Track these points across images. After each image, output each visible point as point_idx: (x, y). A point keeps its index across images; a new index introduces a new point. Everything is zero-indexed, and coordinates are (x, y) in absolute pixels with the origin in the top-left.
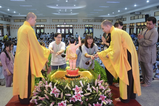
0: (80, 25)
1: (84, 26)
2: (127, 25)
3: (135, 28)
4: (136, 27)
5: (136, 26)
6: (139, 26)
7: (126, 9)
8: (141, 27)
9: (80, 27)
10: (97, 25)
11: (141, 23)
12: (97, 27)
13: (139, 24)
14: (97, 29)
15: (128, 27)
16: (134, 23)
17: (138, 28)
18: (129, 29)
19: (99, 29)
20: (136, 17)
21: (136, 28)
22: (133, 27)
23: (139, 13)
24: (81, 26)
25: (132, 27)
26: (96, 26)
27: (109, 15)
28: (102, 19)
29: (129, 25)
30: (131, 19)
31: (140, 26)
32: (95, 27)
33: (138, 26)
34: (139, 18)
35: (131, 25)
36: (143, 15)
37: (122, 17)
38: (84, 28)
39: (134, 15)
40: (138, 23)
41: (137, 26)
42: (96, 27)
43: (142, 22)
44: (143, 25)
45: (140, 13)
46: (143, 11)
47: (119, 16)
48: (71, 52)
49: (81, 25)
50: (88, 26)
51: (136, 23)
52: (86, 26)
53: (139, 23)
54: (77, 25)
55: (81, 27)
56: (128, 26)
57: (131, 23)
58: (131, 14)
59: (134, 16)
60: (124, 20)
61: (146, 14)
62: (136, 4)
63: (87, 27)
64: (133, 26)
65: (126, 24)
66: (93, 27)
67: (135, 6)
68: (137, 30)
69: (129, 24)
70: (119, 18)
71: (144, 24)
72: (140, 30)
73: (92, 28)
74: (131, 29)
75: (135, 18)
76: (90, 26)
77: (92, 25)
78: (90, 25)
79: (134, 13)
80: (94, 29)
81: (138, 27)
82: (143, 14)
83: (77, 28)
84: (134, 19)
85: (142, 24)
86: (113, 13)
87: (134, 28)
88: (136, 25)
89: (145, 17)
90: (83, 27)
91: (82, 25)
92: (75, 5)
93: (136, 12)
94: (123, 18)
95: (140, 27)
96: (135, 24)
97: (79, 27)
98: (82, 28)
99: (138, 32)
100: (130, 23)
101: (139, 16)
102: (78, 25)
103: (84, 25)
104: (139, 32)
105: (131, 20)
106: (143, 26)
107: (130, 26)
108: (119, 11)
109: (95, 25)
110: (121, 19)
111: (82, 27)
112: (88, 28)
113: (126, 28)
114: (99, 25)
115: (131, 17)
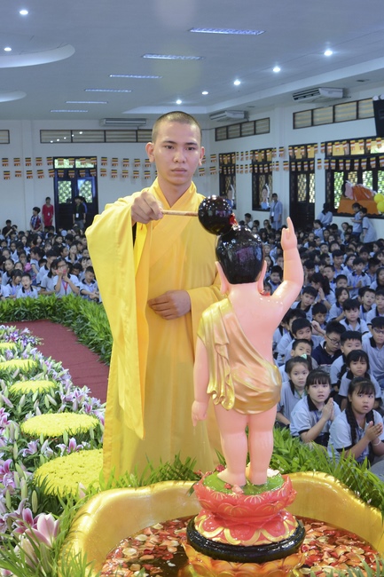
0: (28, 159)
1: (45, 167)
2: (278, 153)
3: (319, 167)
4: (323, 165)
5: (323, 161)
6: (340, 157)
7: (277, 70)
8: (352, 163)
9: (23, 168)
10: (115, 159)
11: (349, 141)
12: (119, 168)
13: (339, 151)
14: (117, 179)
15: (281, 163)
16: (312, 145)
17: (338, 170)
18: (287, 175)
19: (128, 180)
20: (324, 114)
21: (327, 171)
22: (309, 164)
23: (340, 95)
24: (33, 168)
25: (302, 165)
26: (109, 162)
27: (179, 102)
28: (142, 125)
29: (288, 153)
30: (297, 123)
31: (345, 158)
32: (108, 168)
33: (337, 158)
34: (338, 116)
35: (299, 154)
36: (358, 102)
37: (246, 114)
38: (46, 173)
39: (313, 101)
40: (333, 143)
41: (329, 157)
42: (114, 171)
43: (357, 140)
44: (362, 152)
45: (345, 92)
46: (361, 80)
47: (230, 111)
48: (241, 357)
49: (33, 162)
50: (67, 164)
51: (326, 143)
52: (57, 166)
53: (341, 141)
54: (11, 162)
55: (29, 172)
56: (281, 160)
57: (299, 146)
58: (297, 96)
59: (313, 106)
60: (259, 128)
61: (376, 99)
62: (333, 47)
63: (66, 170)
64: (307, 160)
65: (271, 149)
66: (95, 168)
67: (328, 53)
68: (332, 180)
69: (287, 147)
70: (229, 119)
71: (365, 148)
72: (345, 178)
73: (90, 174)
74: (299, 173)
75: (316, 120)
76: (78, 164)
77: (89, 158)
78: (78, 158)
79: (313, 91)
80: (99, 178)
81: (337, 163)
82: (361, 95)
83: (12, 174)
84: (313, 125)
85: (358, 150)
86: (205, 93)
87: (313, 172)
88: (322, 156)
89: (372, 110)
90: (40, 172)
91: (39, 159)
92: (8, 49)
93: (325, 86)
94: (252, 118)
95: (345, 163)
96: (320, 148)
97: (18, 168)
98: (35, 174)
99: (338, 190)
100: (293, 147)
101: (339, 109)
102: (17, 160)
103: (45, 161)
104: (344, 188)
105: (294, 127)
106: (359, 157)
107: (293, 159)
108: (237, 83)
109: (104, 159)
110: (241, 124)
111: (39, 168)
112: (72, 176)
113: (271, 173)
114: (126, 160)
115: (294, 114)
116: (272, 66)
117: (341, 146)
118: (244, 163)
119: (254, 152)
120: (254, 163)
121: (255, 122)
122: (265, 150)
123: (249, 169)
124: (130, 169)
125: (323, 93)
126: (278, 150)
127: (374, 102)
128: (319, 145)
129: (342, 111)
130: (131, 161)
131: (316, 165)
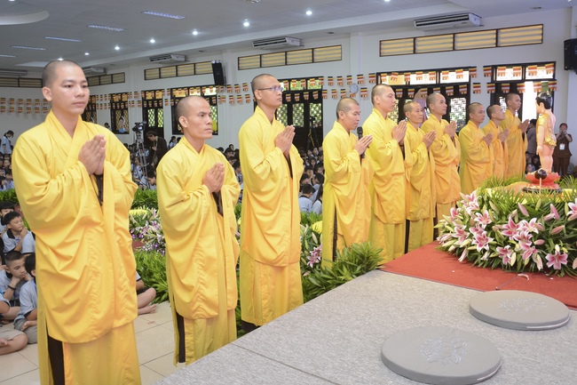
2: (133, 95)
3: (166, 104)
4: (169, 103)
5: (169, 100)
13: (181, 94)
16: (160, 90)
18: (140, 110)
20: (170, 70)
21: (172, 107)
22: (158, 103)
23: (183, 59)
25: (153, 103)
29: (141, 95)
30: (148, 76)
35: (149, 96)
36: (195, 64)
37: (105, 70)
39: (161, 63)
40: (177, 89)
41: (173, 98)
43: (195, 87)
45: (187, 58)
47: (94, 67)
51: (171, 89)
53: (183, 88)
56: (136, 101)
57: (150, 91)
58: (152, 59)
59: (160, 66)
61: (214, 62)
62: (201, 29)
64: (156, 100)
65: (126, 93)
69: (140, 92)
71: (201, 92)
74: (149, 109)
75: (162, 75)
79: (167, 56)
82: (197, 60)
84: (160, 77)
86: (87, 54)
87: (161, 107)
88: (170, 97)
89: (211, 69)
93: (176, 53)
94: (110, 72)
96: (166, 92)
100: (145, 92)
101: (180, 68)
105: (145, 79)
107: (144, 99)
108: (117, 48)
110: (100, 76)
113: (127, 109)
114: (12, 100)
115: (145, 71)
116: (149, 39)
117: (183, 91)
118: (103, 102)
119: (112, 95)
120: (112, 102)
121: (112, 75)
122: (122, 94)
123: (108, 106)
124: (15, 106)
125: (174, 57)
126: (133, 93)
127: (213, 65)
128: (166, 90)
129: (182, 69)
130: (16, 100)
131: (164, 103)
